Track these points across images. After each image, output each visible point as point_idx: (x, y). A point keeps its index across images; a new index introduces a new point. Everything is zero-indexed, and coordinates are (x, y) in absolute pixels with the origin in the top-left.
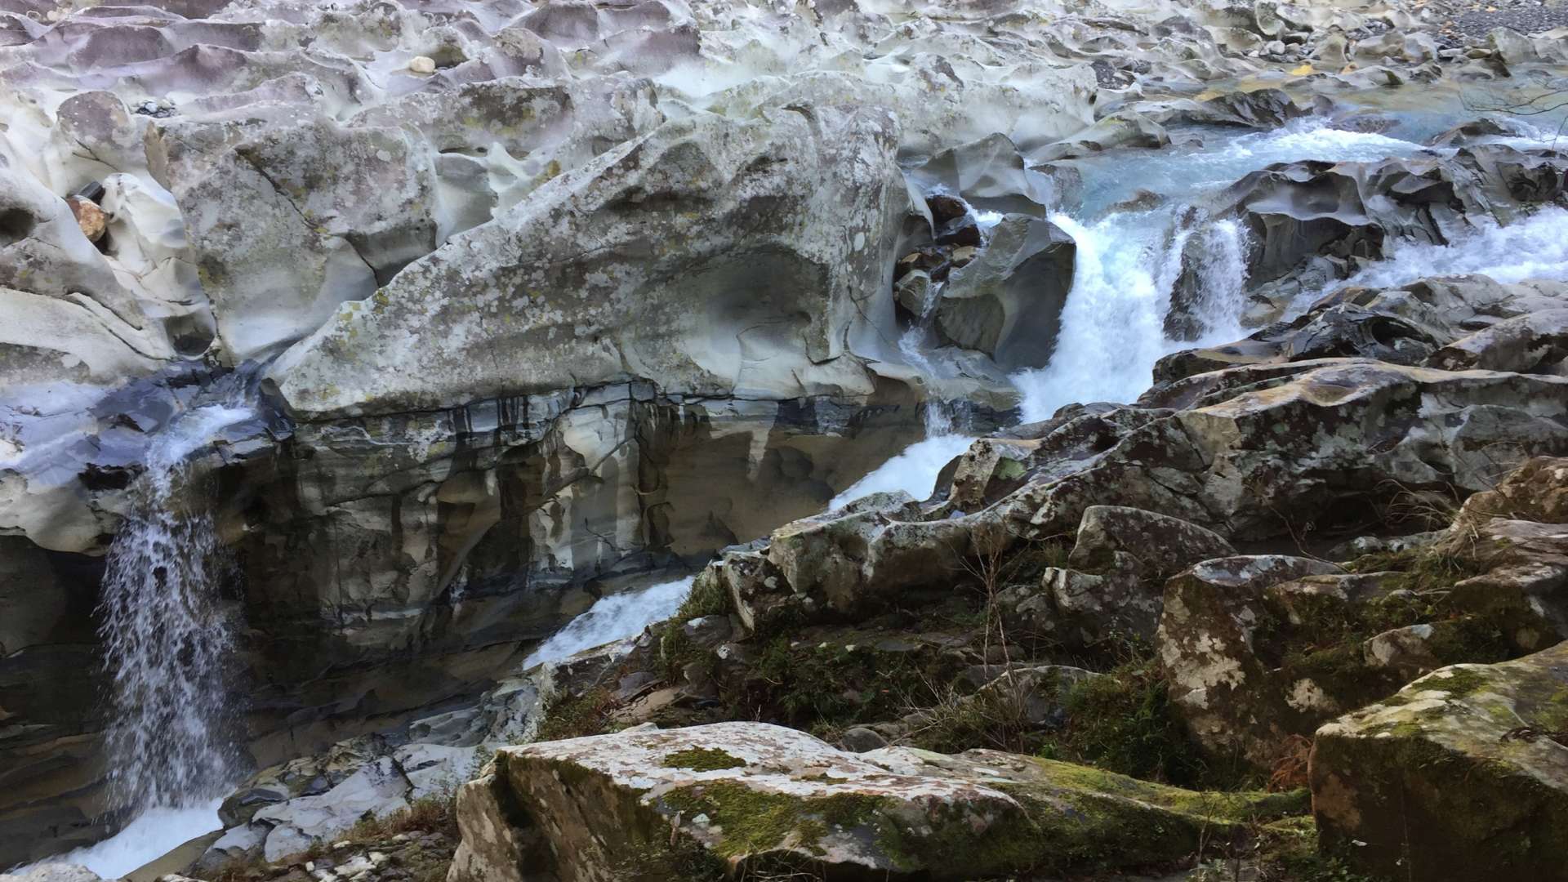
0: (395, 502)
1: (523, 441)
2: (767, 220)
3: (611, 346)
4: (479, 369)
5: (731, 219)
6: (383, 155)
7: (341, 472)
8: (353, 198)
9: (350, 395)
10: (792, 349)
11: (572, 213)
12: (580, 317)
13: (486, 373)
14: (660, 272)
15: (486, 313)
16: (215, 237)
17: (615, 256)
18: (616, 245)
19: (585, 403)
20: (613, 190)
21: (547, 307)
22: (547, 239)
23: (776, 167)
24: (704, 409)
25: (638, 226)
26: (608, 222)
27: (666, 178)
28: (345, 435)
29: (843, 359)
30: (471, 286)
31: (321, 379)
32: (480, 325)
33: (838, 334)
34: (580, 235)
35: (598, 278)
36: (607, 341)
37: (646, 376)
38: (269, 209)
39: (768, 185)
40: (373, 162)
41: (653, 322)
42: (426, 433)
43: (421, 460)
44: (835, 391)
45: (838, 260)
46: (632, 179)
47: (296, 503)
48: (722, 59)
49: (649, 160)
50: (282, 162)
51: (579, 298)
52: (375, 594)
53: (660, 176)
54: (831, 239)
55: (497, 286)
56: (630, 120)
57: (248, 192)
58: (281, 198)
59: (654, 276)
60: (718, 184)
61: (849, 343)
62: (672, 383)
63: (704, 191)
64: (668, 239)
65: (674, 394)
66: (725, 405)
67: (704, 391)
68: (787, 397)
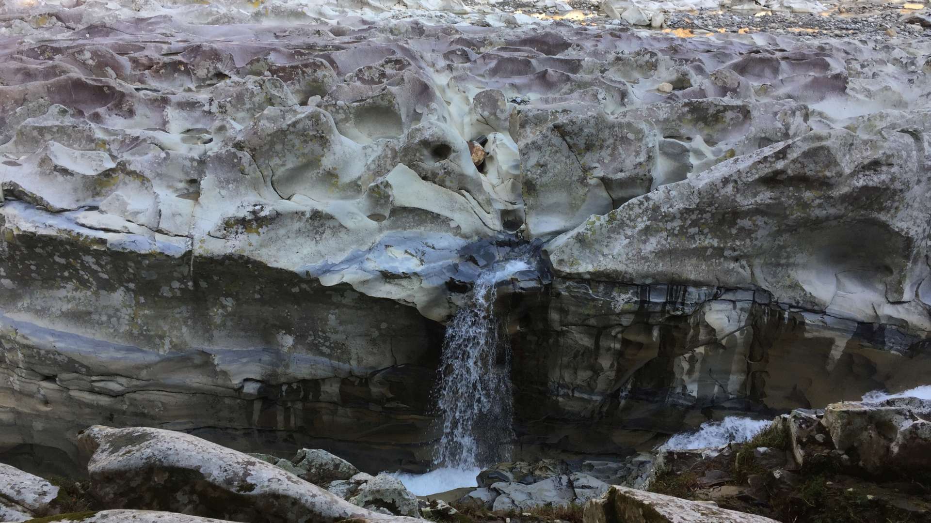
0: (599, 332)
1: (679, 313)
2: (871, 203)
3: (747, 266)
4: (661, 265)
5: (844, 198)
6: (631, 136)
7: (573, 308)
8: (609, 158)
9: (585, 267)
10: (875, 290)
11: (736, 182)
12: (729, 245)
13: (665, 268)
14: (787, 225)
15: (671, 233)
16: (534, 170)
17: (759, 211)
18: (760, 205)
19: (722, 298)
20: (765, 170)
21: (709, 236)
22: (717, 195)
23: (884, 168)
24: (803, 317)
25: (778, 194)
26: (758, 190)
27: (803, 167)
28: (579, 288)
29: (913, 303)
30: (665, 216)
31: (572, 255)
32: (666, 240)
33: (912, 286)
34: (738, 195)
35: (746, 223)
36: (744, 262)
37: (766, 289)
38: (564, 159)
39: (875, 180)
40: (624, 140)
41: (778, 256)
42: (623, 296)
43: (617, 311)
44: (903, 324)
45: (921, 236)
46: (780, 165)
47: (546, 320)
48: (861, 97)
49: (793, 155)
50: (575, 134)
51: (731, 234)
52: (579, 382)
53: (799, 165)
54: (918, 221)
55: (681, 218)
56: (787, 129)
57: (555, 148)
58: (571, 153)
59: (783, 227)
60: (840, 174)
61: (920, 294)
62: (784, 296)
63: (828, 178)
64: (798, 205)
65: (784, 303)
66: (818, 317)
67: (805, 305)
68: (865, 321)
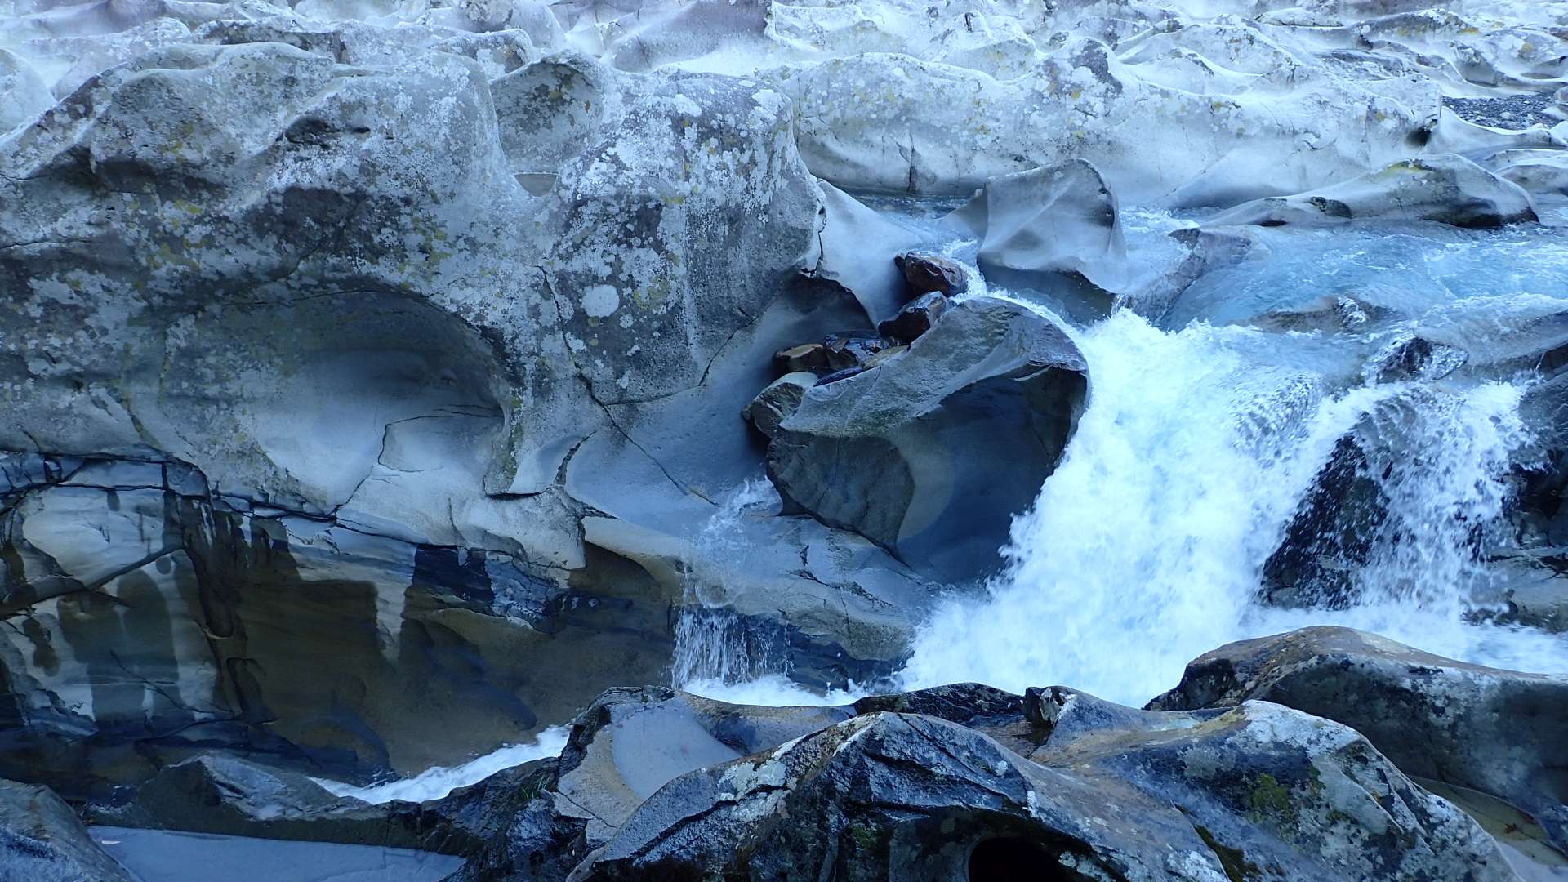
2: (339, 234)
3: (111, 402)
5: (260, 221)
12: (31, 345)
14: (164, 295)
17: (65, 258)
18: (69, 240)
19: (76, 480)
20: (53, 149)
23: (343, 139)
24: (284, 529)
25: (103, 212)
27: (126, 136)
29: (545, 499)
33: (545, 454)
35: (53, 288)
36: (101, 392)
37: (187, 459)
39: (320, 169)
41: (192, 376)
44: (517, 550)
46: (80, 132)
49: (106, 104)
51: (27, 316)
53: (116, 132)
59: (158, 300)
60: (228, 158)
61: (570, 474)
62: (231, 479)
63: (195, 166)
64: (156, 241)
65: (232, 496)
66: (319, 530)
67: (280, 501)
68: (432, 542)
